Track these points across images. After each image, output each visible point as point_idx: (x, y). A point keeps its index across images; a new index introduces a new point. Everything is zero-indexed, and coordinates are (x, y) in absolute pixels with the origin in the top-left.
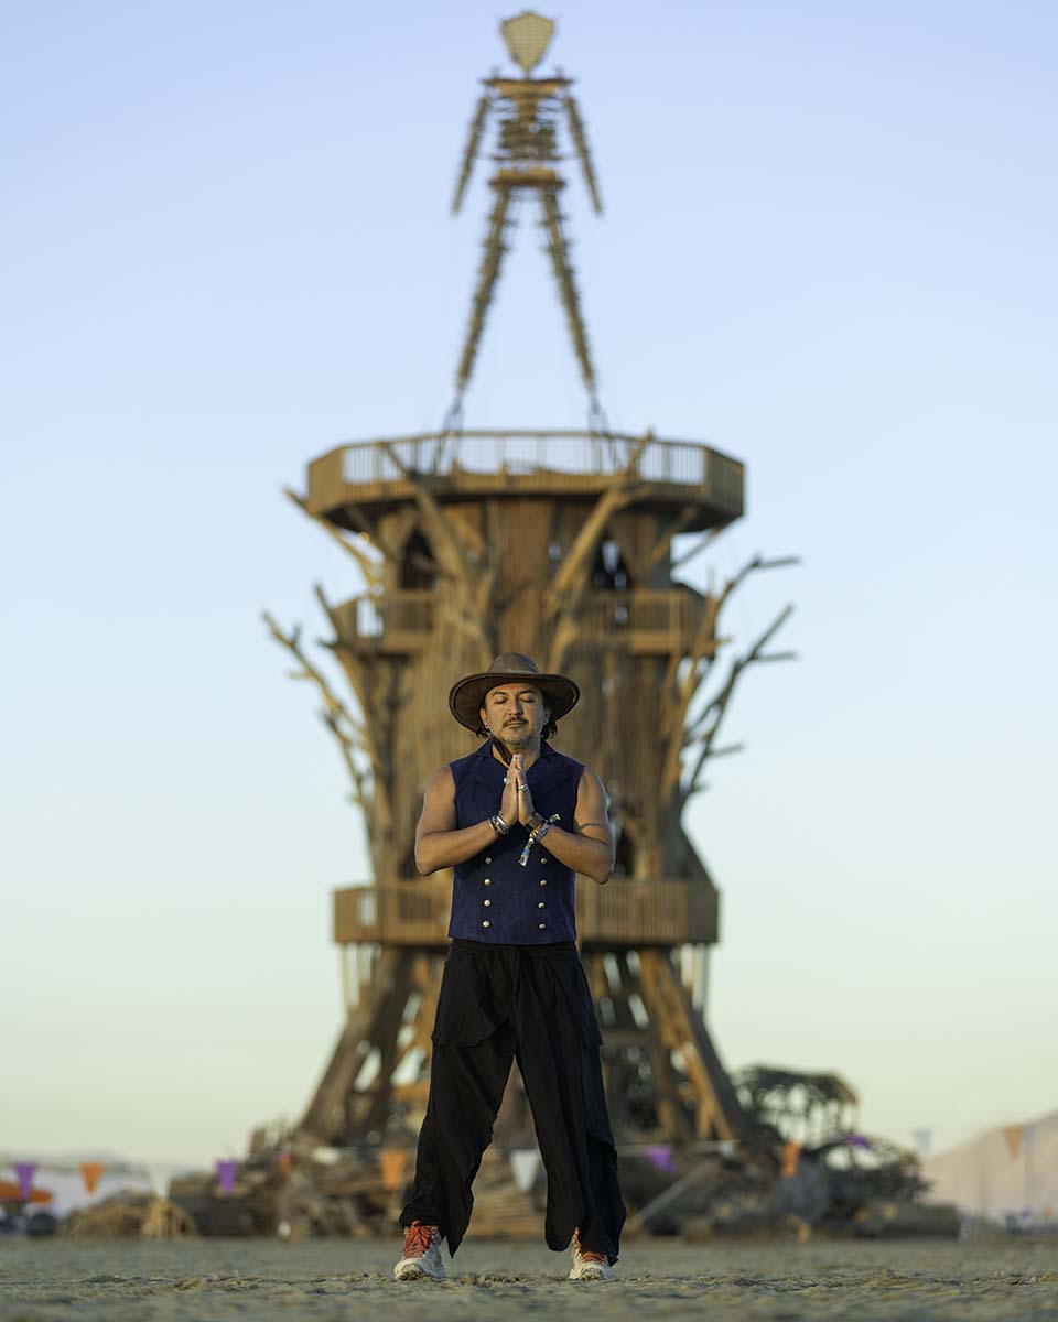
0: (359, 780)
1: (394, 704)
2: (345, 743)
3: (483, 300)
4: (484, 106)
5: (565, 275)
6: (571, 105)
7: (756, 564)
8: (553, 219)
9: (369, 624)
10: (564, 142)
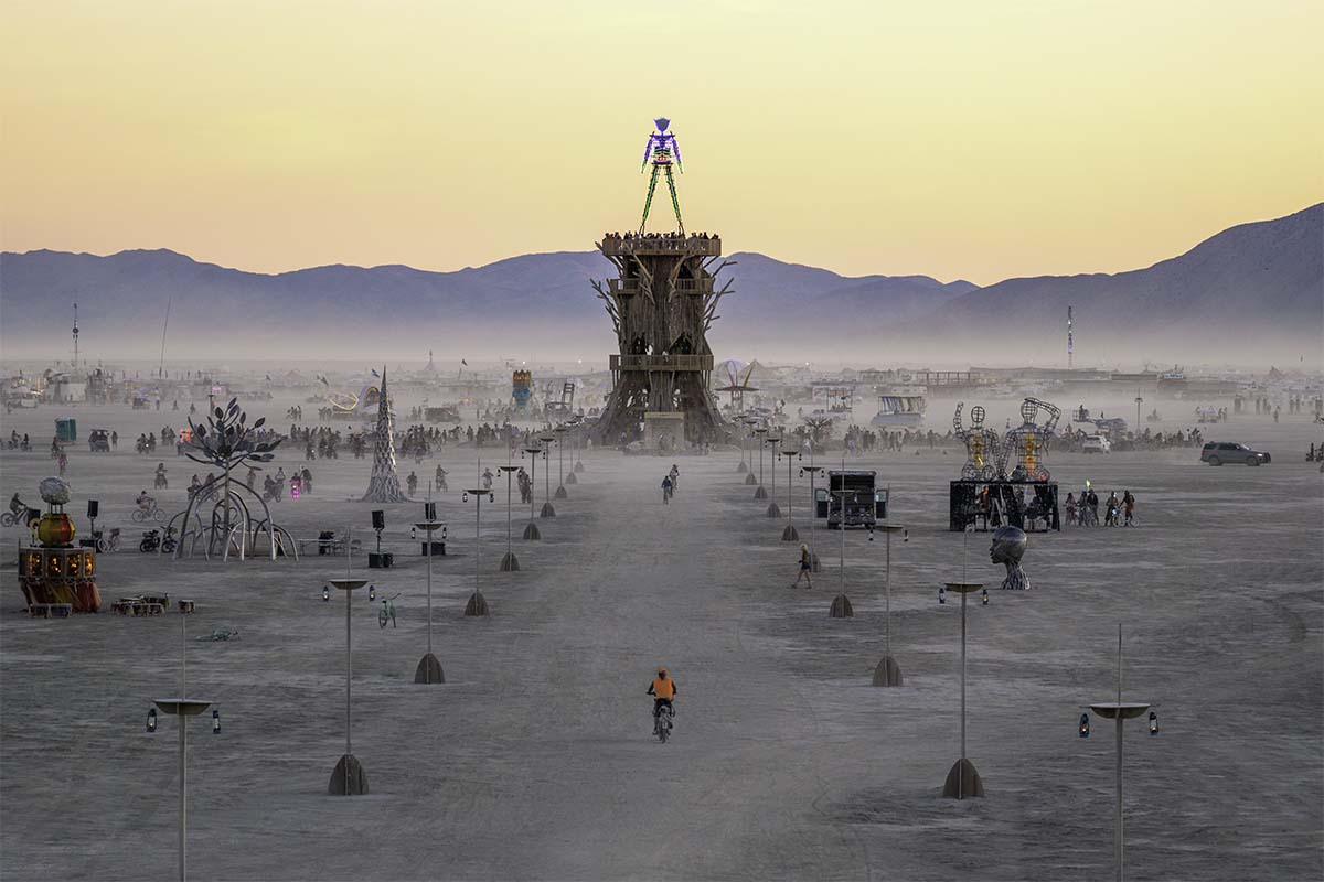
0: (617, 326)
1: (627, 308)
2: (614, 318)
3: (650, 196)
4: (650, 142)
5: (672, 189)
6: (674, 142)
7: (724, 264)
8: (669, 173)
9: (620, 286)
10: (672, 151)
